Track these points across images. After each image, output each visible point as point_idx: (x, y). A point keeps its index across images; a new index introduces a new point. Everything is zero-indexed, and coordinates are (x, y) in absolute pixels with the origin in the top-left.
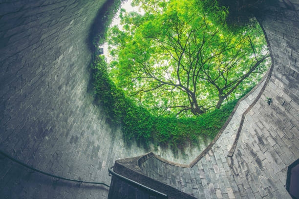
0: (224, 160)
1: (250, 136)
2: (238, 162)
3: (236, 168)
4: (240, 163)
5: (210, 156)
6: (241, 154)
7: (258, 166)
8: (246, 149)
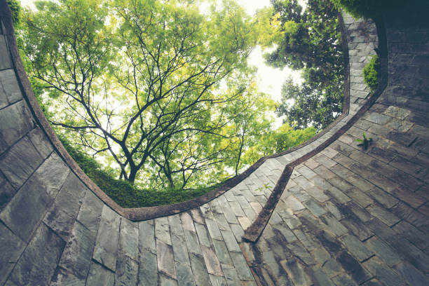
0: (234, 246)
1: (312, 203)
2: (278, 260)
3: (271, 277)
4: (284, 262)
5: (194, 222)
6: (285, 240)
7: (349, 277)
8: (301, 228)
